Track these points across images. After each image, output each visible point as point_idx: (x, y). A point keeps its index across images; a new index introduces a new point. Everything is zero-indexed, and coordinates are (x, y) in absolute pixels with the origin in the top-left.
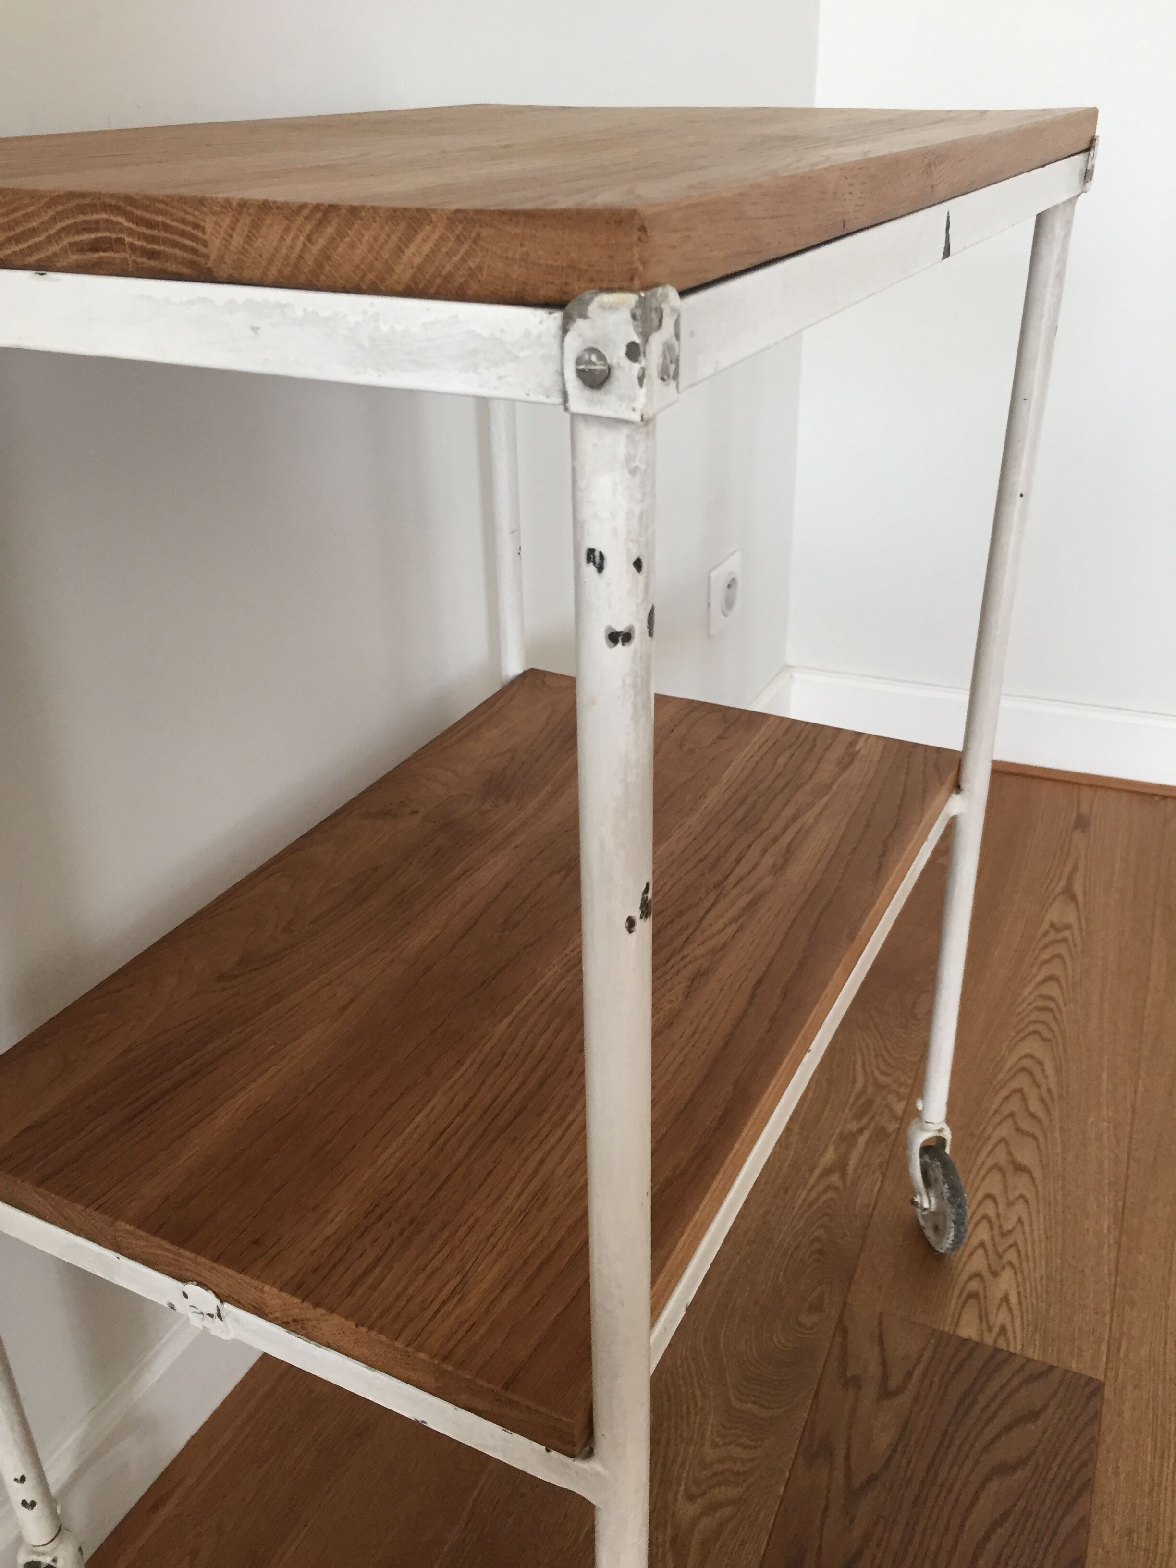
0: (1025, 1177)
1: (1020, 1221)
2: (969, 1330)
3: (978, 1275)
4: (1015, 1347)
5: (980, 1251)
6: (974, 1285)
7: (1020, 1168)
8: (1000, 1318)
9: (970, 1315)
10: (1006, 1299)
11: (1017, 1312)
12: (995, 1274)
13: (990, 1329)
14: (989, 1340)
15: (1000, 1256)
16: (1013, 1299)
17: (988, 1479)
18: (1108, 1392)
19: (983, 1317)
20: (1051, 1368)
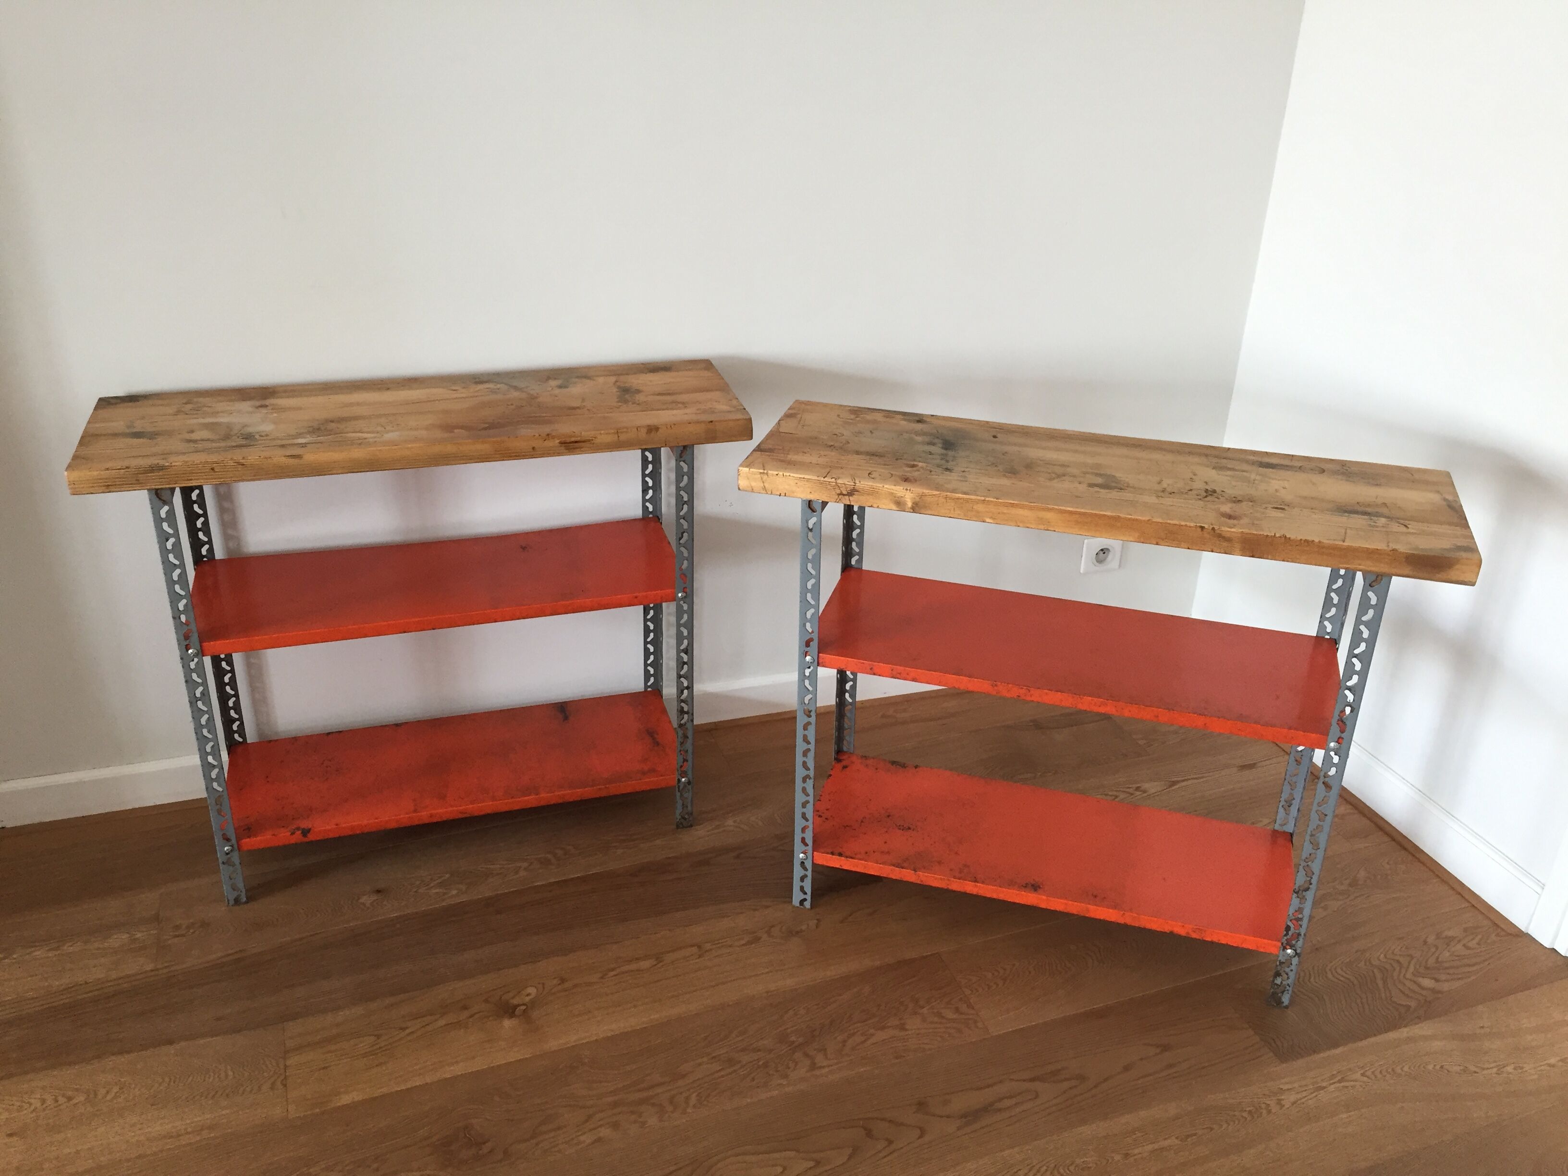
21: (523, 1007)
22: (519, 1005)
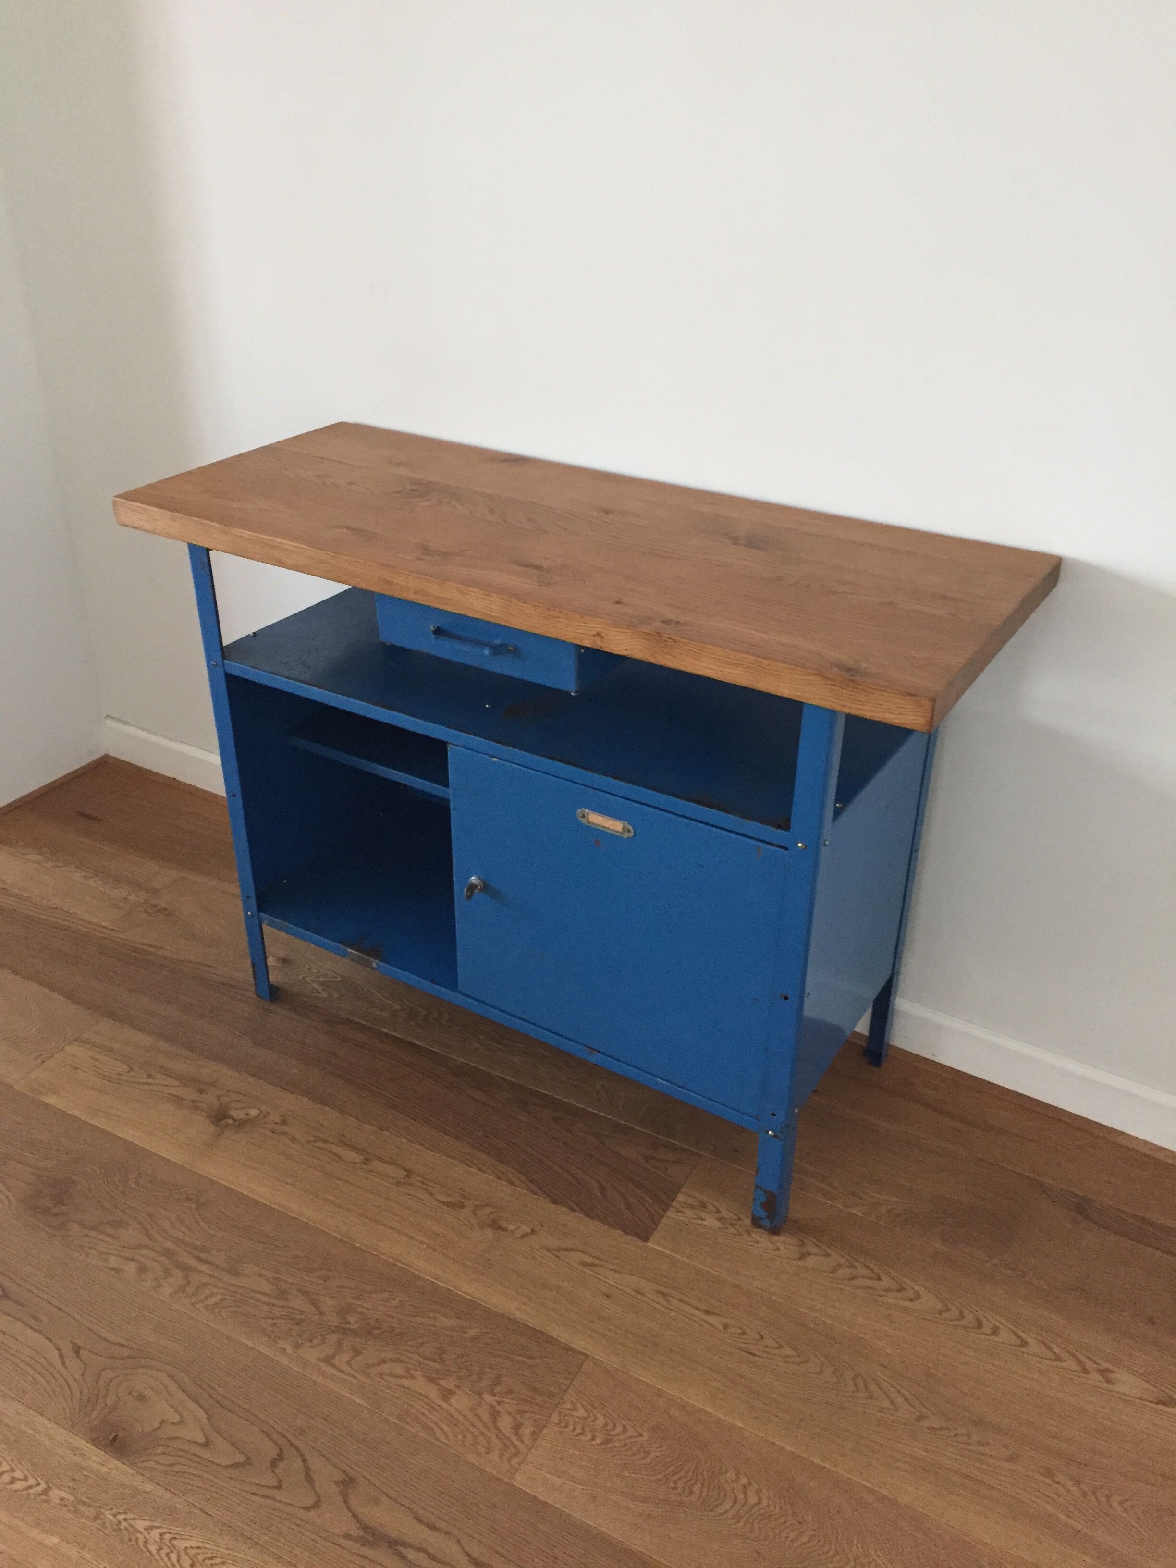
0: (797, 1256)
1: (758, 1242)
2: (681, 1197)
3: (718, 1212)
4: (671, 1213)
5: (736, 1217)
6: (710, 1208)
7: (803, 1256)
8: (689, 1213)
9: (690, 1201)
10: (703, 1219)
11: (692, 1221)
12: (720, 1219)
13: (682, 1207)
14: (674, 1204)
15: (732, 1225)
16: (699, 1222)
17: (597, 1181)
18: (641, 1244)
19: (692, 1207)
20: (657, 1225)
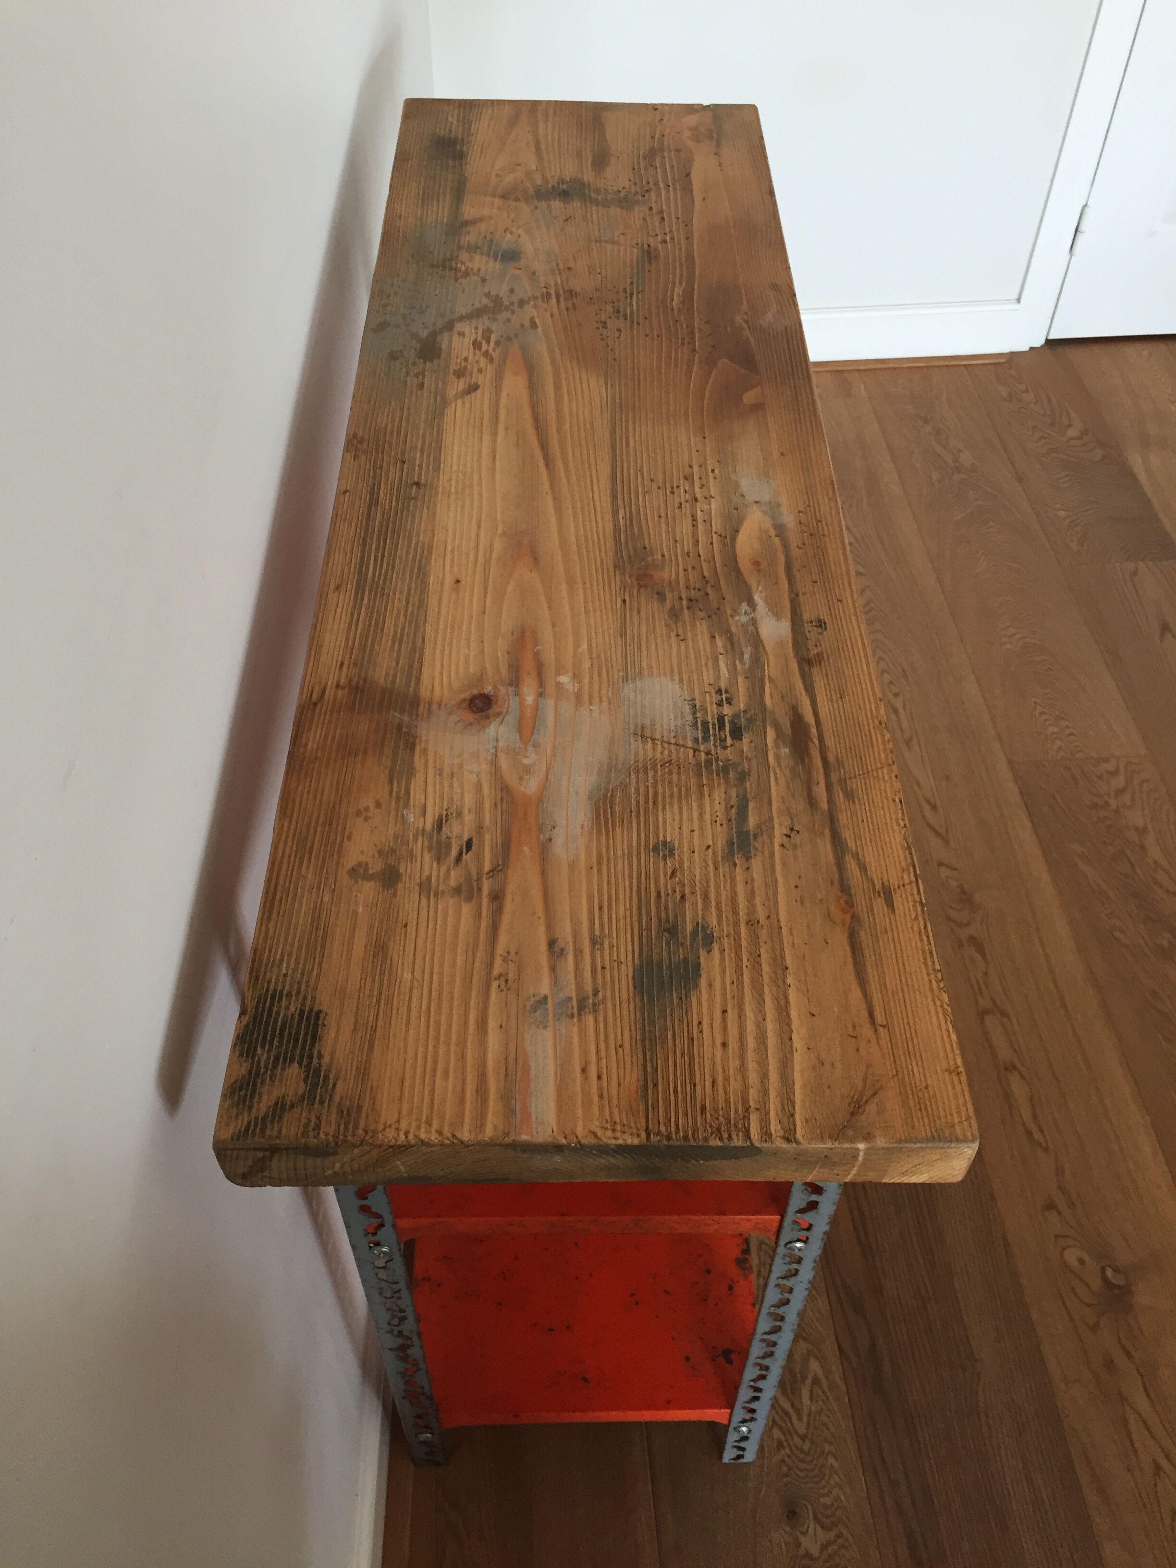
21: (1109, 1273)
22: (1105, 1279)
